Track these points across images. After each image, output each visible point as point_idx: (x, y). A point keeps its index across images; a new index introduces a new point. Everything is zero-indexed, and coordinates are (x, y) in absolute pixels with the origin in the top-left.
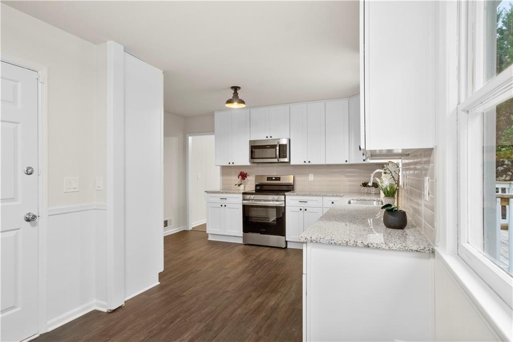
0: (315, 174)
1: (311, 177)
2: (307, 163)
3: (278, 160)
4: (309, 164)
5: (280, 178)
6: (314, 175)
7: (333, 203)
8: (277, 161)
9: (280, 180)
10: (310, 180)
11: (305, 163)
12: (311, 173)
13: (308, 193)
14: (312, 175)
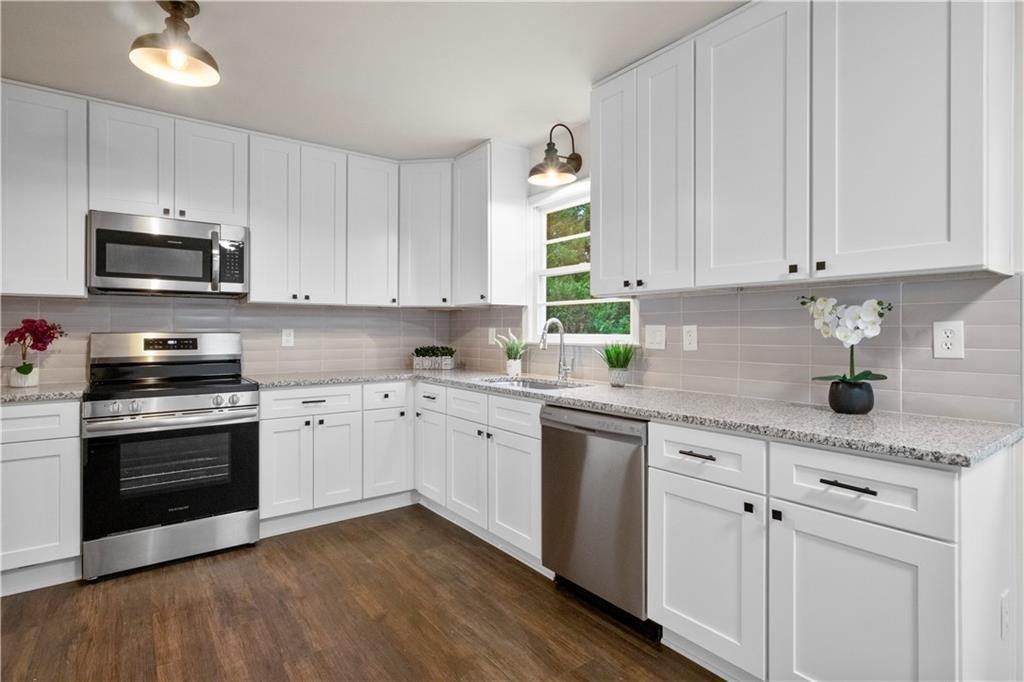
0: (297, 329)
1: (288, 338)
2: (301, 300)
3: (214, 287)
4: (306, 302)
5: (195, 341)
6: (295, 331)
7: (386, 396)
8: (210, 290)
9: (195, 347)
10: (284, 344)
11: (294, 301)
12: (289, 327)
13: (327, 379)
14: (291, 332)
